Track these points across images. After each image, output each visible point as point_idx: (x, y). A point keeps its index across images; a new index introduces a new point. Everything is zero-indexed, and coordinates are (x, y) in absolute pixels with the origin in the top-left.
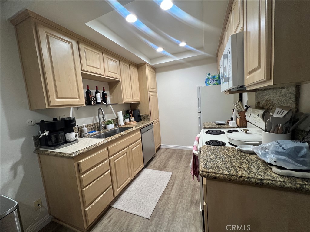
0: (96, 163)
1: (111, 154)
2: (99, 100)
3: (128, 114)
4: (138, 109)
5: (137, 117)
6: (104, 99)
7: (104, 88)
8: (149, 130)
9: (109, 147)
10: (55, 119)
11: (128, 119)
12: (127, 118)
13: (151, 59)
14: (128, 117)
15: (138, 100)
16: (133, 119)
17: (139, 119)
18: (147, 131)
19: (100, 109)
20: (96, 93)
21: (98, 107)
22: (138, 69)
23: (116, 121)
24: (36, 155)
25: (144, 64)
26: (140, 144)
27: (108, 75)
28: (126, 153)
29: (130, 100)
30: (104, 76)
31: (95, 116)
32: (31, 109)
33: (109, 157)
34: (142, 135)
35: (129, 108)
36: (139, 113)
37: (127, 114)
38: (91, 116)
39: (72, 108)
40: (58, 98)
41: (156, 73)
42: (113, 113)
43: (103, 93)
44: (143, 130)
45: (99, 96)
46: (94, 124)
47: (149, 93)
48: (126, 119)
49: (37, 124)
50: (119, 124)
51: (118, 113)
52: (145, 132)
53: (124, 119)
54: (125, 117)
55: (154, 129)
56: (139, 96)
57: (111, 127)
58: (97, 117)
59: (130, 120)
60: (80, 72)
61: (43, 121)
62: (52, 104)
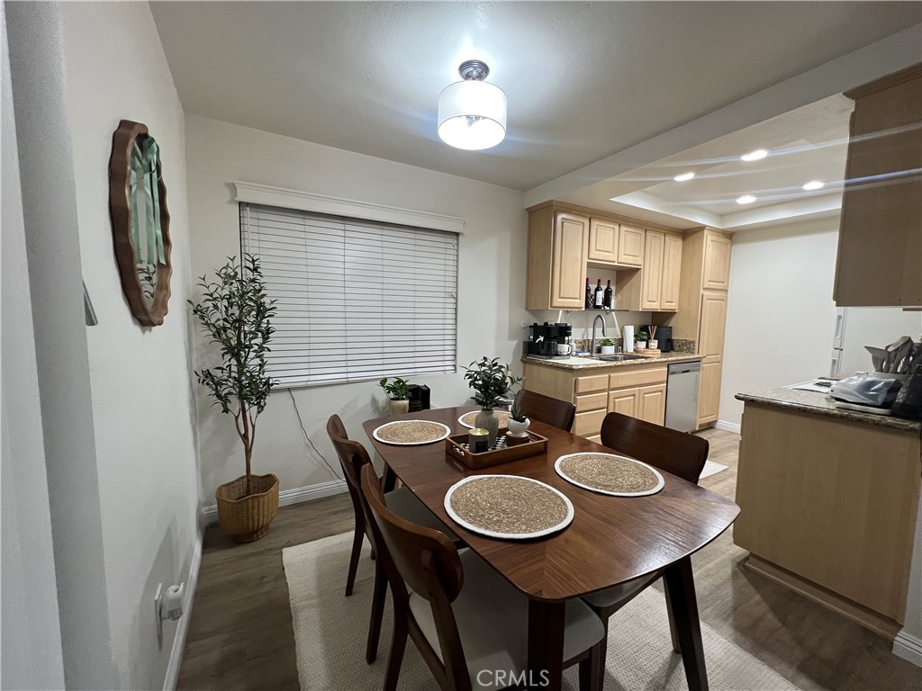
0: (593, 389)
1: (611, 387)
2: (599, 303)
3: (645, 333)
4: (669, 325)
5: (663, 342)
6: (607, 301)
7: (609, 281)
8: (688, 371)
9: (611, 375)
10: (546, 324)
11: (645, 343)
12: (642, 340)
13: (722, 216)
14: (645, 337)
15: (673, 306)
16: (654, 344)
17: (667, 346)
18: (683, 372)
19: (599, 316)
20: (598, 289)
21: (597, 313)
22: (684, 239)
23: (620, 343)
24: (522, 364)
25: (701, 228)
26: (661, 391)
27: (623, 261)
28: (634, 395)
29: (656, 306)
30: (616, 264)
31: (587, 328)
32: (527, 309)
33: (610, 389)
34: (670, 377)
35: (648, 321)
36: (671, 334)
37: (642, 333)
38: (581, 327)
39: (561, 312)
40: (560, 298)
41: (732, 243)
42: (615, 327)
43: (606, 290)
44: (673, 368)
45: (601, 295)
46: (584, 341)
47: (702, 291)
48: (638, 342)
49: (530, 327)
50: (625, 350)
51: (626, 327)
52: (678, 373)
53: (635, 342)
54: (637, 338)
55: (701, 374)
56: (676, 298)
57: (609, 350)
58: (591, 330)
59: (647, 346)
60: (586, 260)
61: (535, 324)
62: (554, 304)
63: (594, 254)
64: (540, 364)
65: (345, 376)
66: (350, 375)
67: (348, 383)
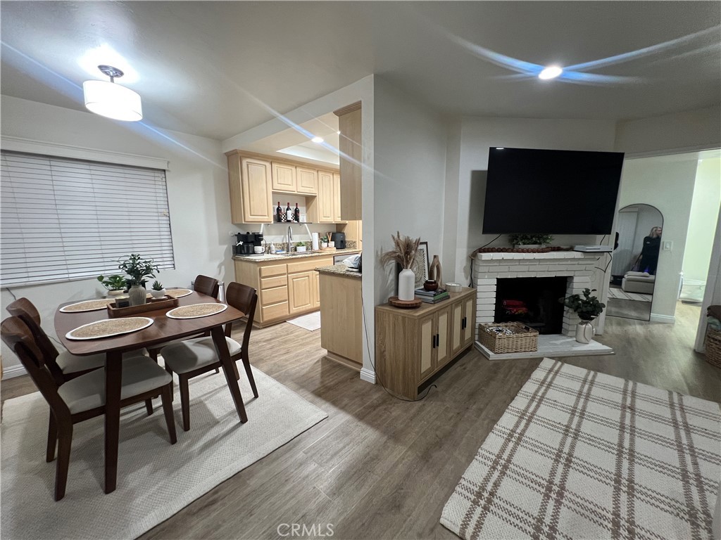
0: (275, 274)
1: (290, 272)
2: (290, 218)
3: (326, 238)
4: (344, 232)
5: (339, 243)
6: (296, 217)
7: (297, 204)
9: (289, 264)
10: (248, 233)
11: (326, 244)
12: (324, 242)
14: (326, 240)
16: (332, 244)
19: (290, 227)
20: (288, 209)
21: (288, 225)
23: (310, 244)
24: (233, 261)
28: (308, 276)
29: (330, 220)
30: (296, 192)
31: (286, 235)
32: (232, 223)
33: (288, 273)
36: (345, 237)
38: (281, 234)
39: (262, 224)
40: (251, 215)
43: (295, 210)
44: (337, 258)
45: (290, 213)
46: (283, 244)
48: (322, 243)
49: (236, 235)
50: (313, 248)
51: (313, 234)
53: (320, 243)
54: (321, 241)
57: (302, 249)
59: (328, 245)
60: (270, 190)
61: (239, 233)
62: (247, 220)
63: (277, 186)
64: (241, 260)
65: (67, 276)
66: (71, 275)
67: (70, 281)
